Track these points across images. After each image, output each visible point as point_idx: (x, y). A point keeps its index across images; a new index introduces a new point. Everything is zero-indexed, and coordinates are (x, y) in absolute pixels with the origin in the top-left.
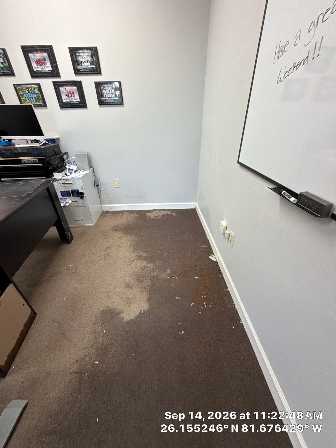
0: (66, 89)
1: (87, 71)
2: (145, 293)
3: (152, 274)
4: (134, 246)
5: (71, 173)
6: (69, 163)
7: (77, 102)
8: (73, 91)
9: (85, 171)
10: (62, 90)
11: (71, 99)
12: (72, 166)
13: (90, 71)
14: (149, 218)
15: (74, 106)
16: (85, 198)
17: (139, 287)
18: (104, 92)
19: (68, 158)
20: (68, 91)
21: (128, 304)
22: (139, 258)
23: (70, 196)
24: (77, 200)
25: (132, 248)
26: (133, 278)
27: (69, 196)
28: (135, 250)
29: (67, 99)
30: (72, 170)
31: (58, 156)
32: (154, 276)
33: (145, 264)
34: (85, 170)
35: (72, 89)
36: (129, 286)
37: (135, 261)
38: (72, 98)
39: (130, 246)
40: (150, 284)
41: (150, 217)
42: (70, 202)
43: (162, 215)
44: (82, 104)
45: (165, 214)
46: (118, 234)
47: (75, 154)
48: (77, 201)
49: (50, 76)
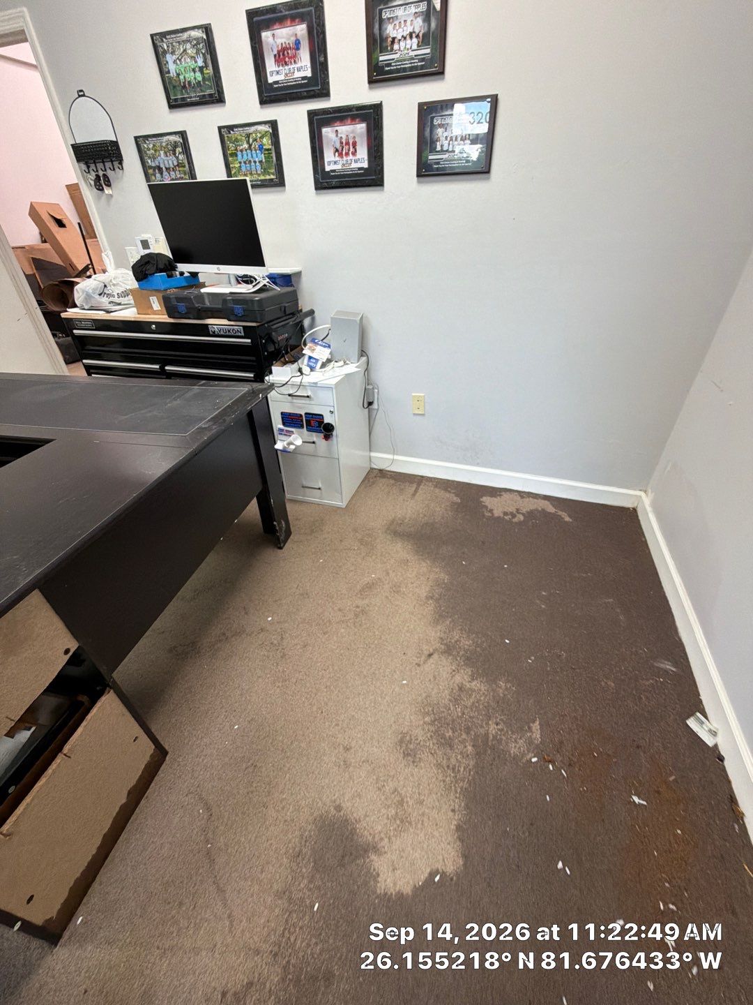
0: (339, 131)
1: (404, 70)
2: (452, 796)
3: (482, 727)
4: (437, 600)
5: (312, 369)
6: (313, 341)
7: (360, 169)
8: (354, 137)
9: (347, 364)
10: (327, 136)
11: (347, 161)
12: (318, 348)
13: (412, 69)
14: (490, 514)
15: (351, 184)
16: (334, 438)
17: (439, 766)
18: (440, 134)
19: (312, 326)
20: (341, 137)
21: (398, 822)
22: (449, 650)
23: (302, 427)
24: (315, 439)
25: (431, 607)
26: (422, 722)
27: (299, 427)
28: (439, 617)
29: (335, 163)
30: (317, 360)
31: (291, 321)
32: (487, 735)
33: (463, 677)
34: (348, 362)
35: (353, 132)
36: (408, 749)
37: (436, 656)
38: (349, 158)
39: (427, 598)
40: (472, 763)
41: (491, 511)
42: (299, 442)
43: (528, 512)
44: (372, 178)
45: (537, 510)
46: (400, 550)
47: (332, 318)
48: (314, 443)
49: (305, 94)
